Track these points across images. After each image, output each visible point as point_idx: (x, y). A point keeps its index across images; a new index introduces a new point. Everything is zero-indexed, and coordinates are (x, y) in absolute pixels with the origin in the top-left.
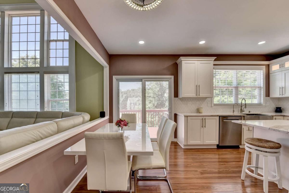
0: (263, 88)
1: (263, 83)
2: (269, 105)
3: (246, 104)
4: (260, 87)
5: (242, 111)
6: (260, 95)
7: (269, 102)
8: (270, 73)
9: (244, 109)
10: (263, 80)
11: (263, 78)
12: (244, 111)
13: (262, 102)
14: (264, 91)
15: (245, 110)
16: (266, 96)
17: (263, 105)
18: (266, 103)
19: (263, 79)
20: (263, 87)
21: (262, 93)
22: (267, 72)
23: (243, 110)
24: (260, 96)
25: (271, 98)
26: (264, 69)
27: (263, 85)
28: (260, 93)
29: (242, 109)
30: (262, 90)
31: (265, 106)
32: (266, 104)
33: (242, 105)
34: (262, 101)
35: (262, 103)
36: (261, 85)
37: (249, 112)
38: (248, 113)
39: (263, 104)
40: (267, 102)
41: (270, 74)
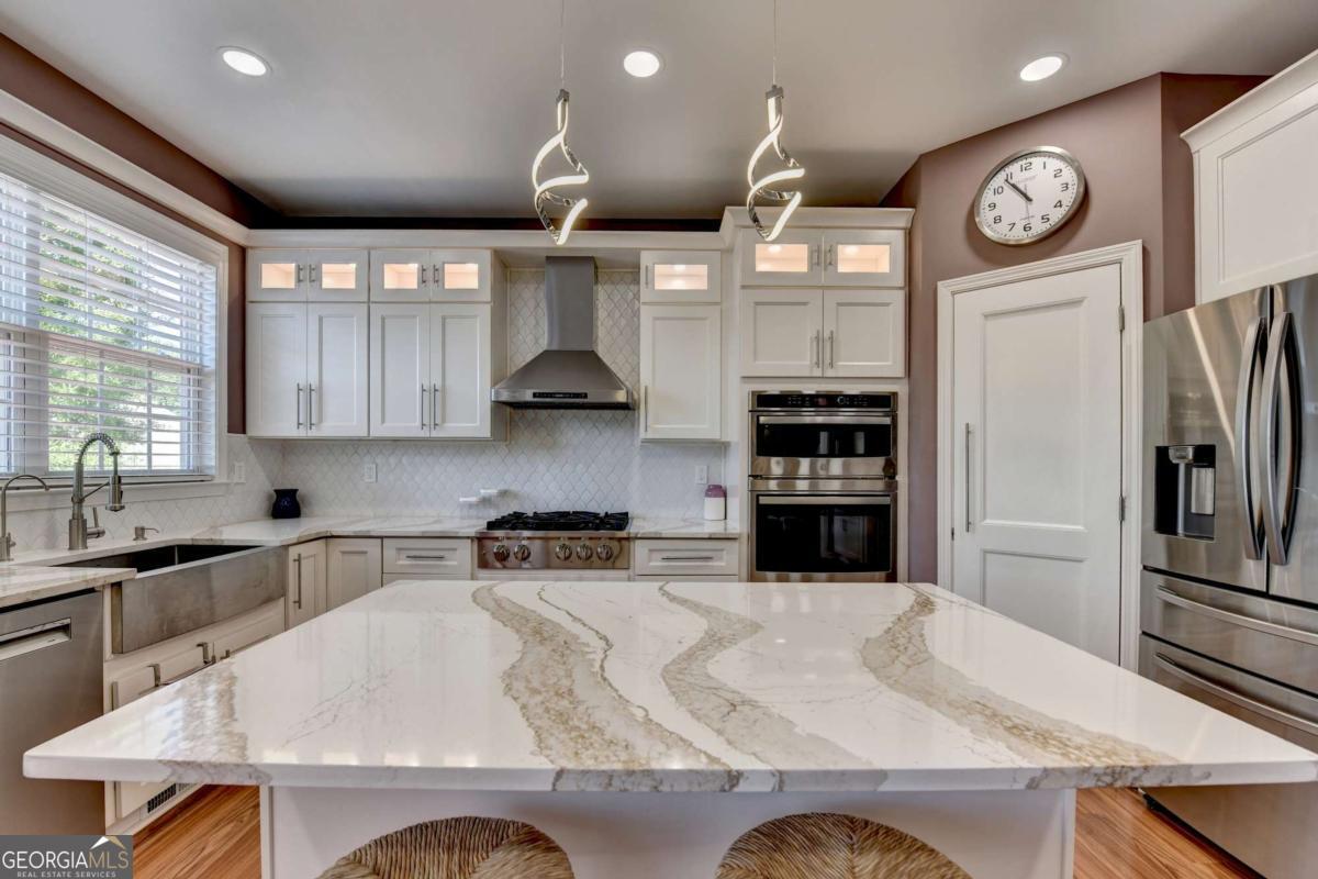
0: (213, 378)
1: (218, 350)
2: (242, 481)
3: (118, 479)
4: (200, 371)
5: (86, 535)
6: (199, 416)
7: (242, 464)
8: (250, 296)
9: (103, 514)
10: (218, 328)
11: (218, 318)
12: (99, 534)
13: (213, 463)
14: (218, 396)
15: (107, 520)
16: (230, 430)
17: (216, 481)
18: (231, 469)
19: (213, 323)
20: (217, 372)
21: (213, 410)
22: (237, 292)
23: (90, 524)
24: (199, 427)
25: (250, 438)
26: (221, 265)
27: (218, 361)
28: (199, 405)
29: (88, 514)
30: (213, 387)
31: (227, 484)
32: (228, 477)
33: (86, 482)
34: (211, 459)
35: (210, 468)
36: (201, 354)
37: (140, 532)
38: (125, 543)
39: (213, 472)
40: (237, 464)
41: (250, 308)
